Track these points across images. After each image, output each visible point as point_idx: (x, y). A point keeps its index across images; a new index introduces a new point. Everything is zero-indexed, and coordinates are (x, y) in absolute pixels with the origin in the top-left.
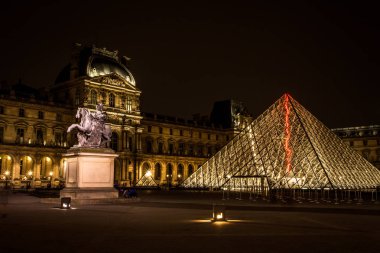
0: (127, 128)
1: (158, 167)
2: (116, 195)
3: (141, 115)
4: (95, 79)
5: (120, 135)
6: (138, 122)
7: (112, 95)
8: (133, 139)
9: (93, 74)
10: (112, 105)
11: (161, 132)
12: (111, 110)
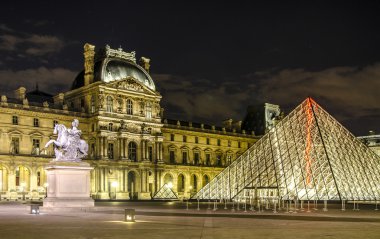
0: (146, 137)
1: (182, 177)
2: (92, 203)
3: (162, 122)
4: (110, 85)
5: (139, 144)
6: (159, 130)
7: (129, 101)
8: (154, 149)
9: (108, 78)
10: (130, 112)
11: (185, 141)
12: (128, 118)
